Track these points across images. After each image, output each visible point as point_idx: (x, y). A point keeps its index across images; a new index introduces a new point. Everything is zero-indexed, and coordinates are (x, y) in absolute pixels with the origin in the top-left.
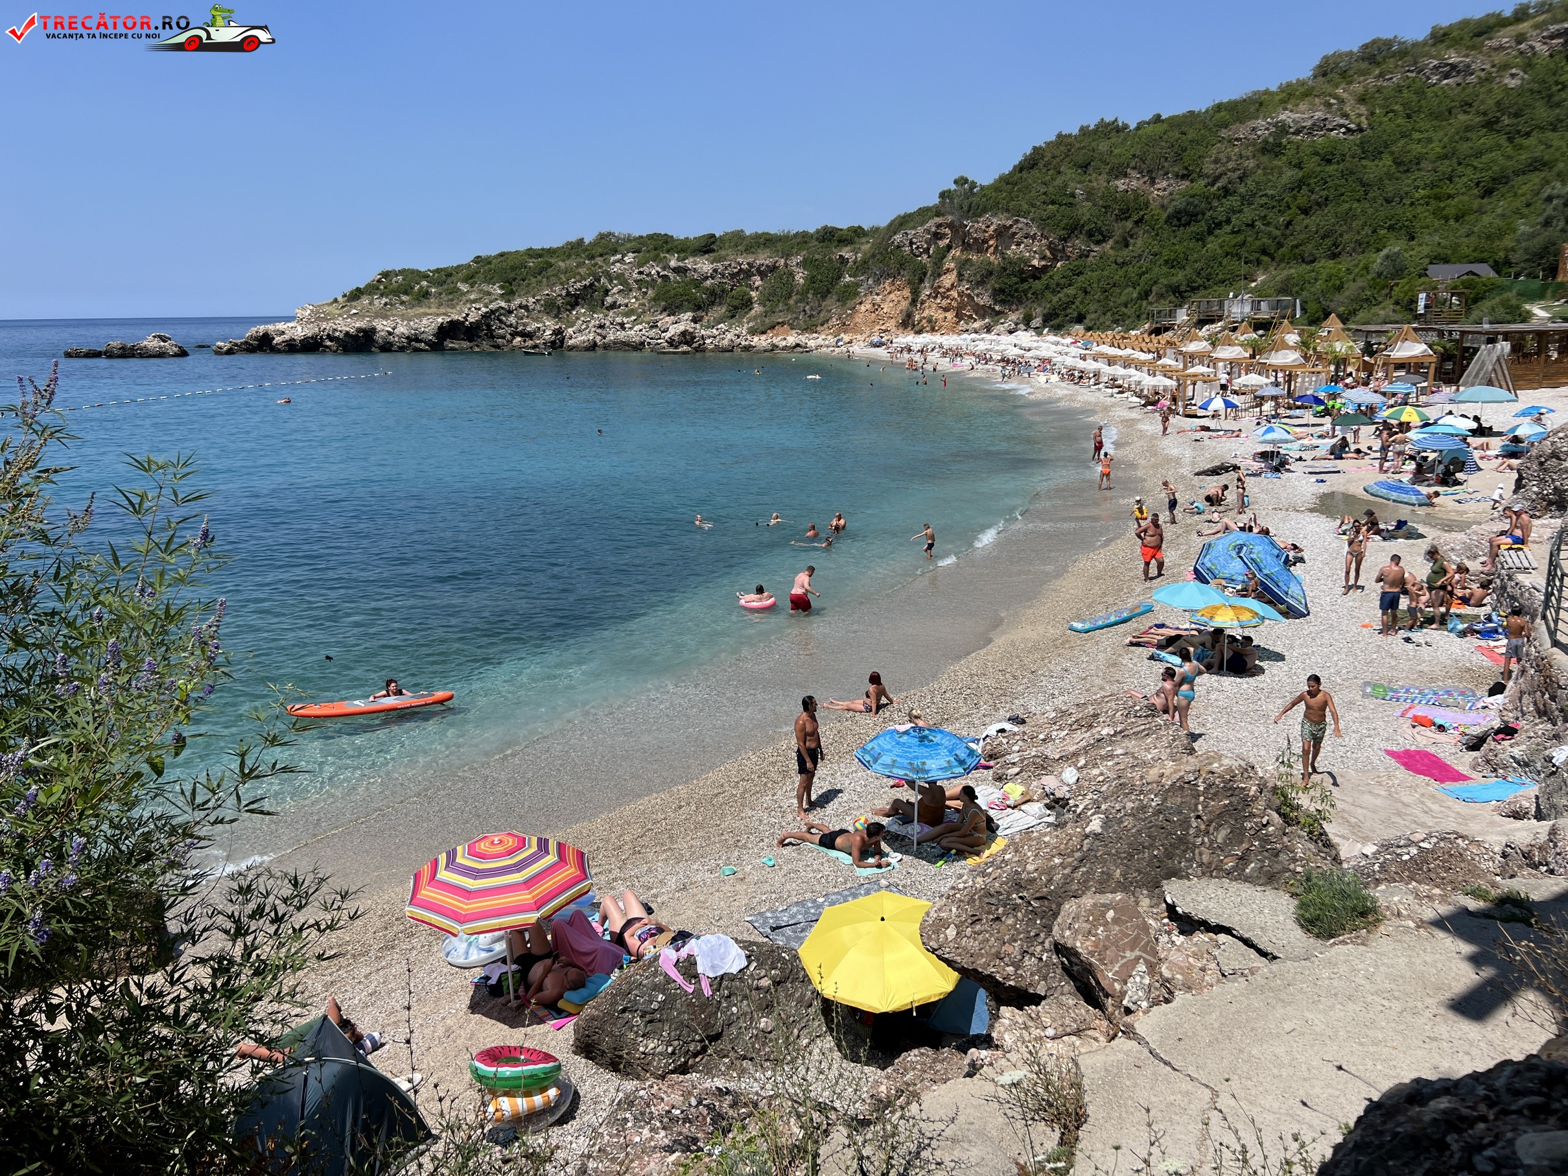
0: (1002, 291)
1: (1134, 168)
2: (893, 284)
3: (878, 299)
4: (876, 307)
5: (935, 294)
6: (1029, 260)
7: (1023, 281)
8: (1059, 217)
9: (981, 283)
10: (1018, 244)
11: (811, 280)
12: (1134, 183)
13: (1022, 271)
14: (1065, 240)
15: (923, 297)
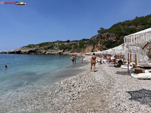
0: (107, 45)
1: (133, 24)
2: (91, 45)
3: (89, 48)
4: (88, 49)
5: (97, 47)
6: (113, 40)
7: (112, 44)
8: (118, 32)
9: (104, 44)
10: (111, 37)
11: (80, 45)
12: (133, 27)
13: (111, 42)
14: (119, 36)
15: (95, 47)
